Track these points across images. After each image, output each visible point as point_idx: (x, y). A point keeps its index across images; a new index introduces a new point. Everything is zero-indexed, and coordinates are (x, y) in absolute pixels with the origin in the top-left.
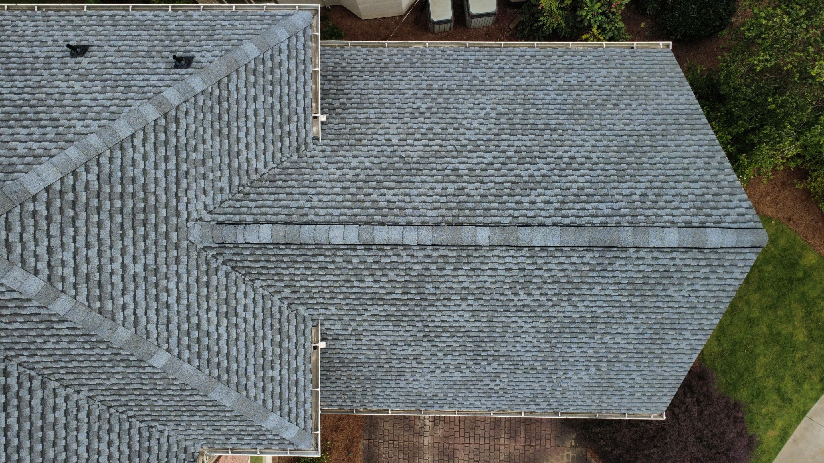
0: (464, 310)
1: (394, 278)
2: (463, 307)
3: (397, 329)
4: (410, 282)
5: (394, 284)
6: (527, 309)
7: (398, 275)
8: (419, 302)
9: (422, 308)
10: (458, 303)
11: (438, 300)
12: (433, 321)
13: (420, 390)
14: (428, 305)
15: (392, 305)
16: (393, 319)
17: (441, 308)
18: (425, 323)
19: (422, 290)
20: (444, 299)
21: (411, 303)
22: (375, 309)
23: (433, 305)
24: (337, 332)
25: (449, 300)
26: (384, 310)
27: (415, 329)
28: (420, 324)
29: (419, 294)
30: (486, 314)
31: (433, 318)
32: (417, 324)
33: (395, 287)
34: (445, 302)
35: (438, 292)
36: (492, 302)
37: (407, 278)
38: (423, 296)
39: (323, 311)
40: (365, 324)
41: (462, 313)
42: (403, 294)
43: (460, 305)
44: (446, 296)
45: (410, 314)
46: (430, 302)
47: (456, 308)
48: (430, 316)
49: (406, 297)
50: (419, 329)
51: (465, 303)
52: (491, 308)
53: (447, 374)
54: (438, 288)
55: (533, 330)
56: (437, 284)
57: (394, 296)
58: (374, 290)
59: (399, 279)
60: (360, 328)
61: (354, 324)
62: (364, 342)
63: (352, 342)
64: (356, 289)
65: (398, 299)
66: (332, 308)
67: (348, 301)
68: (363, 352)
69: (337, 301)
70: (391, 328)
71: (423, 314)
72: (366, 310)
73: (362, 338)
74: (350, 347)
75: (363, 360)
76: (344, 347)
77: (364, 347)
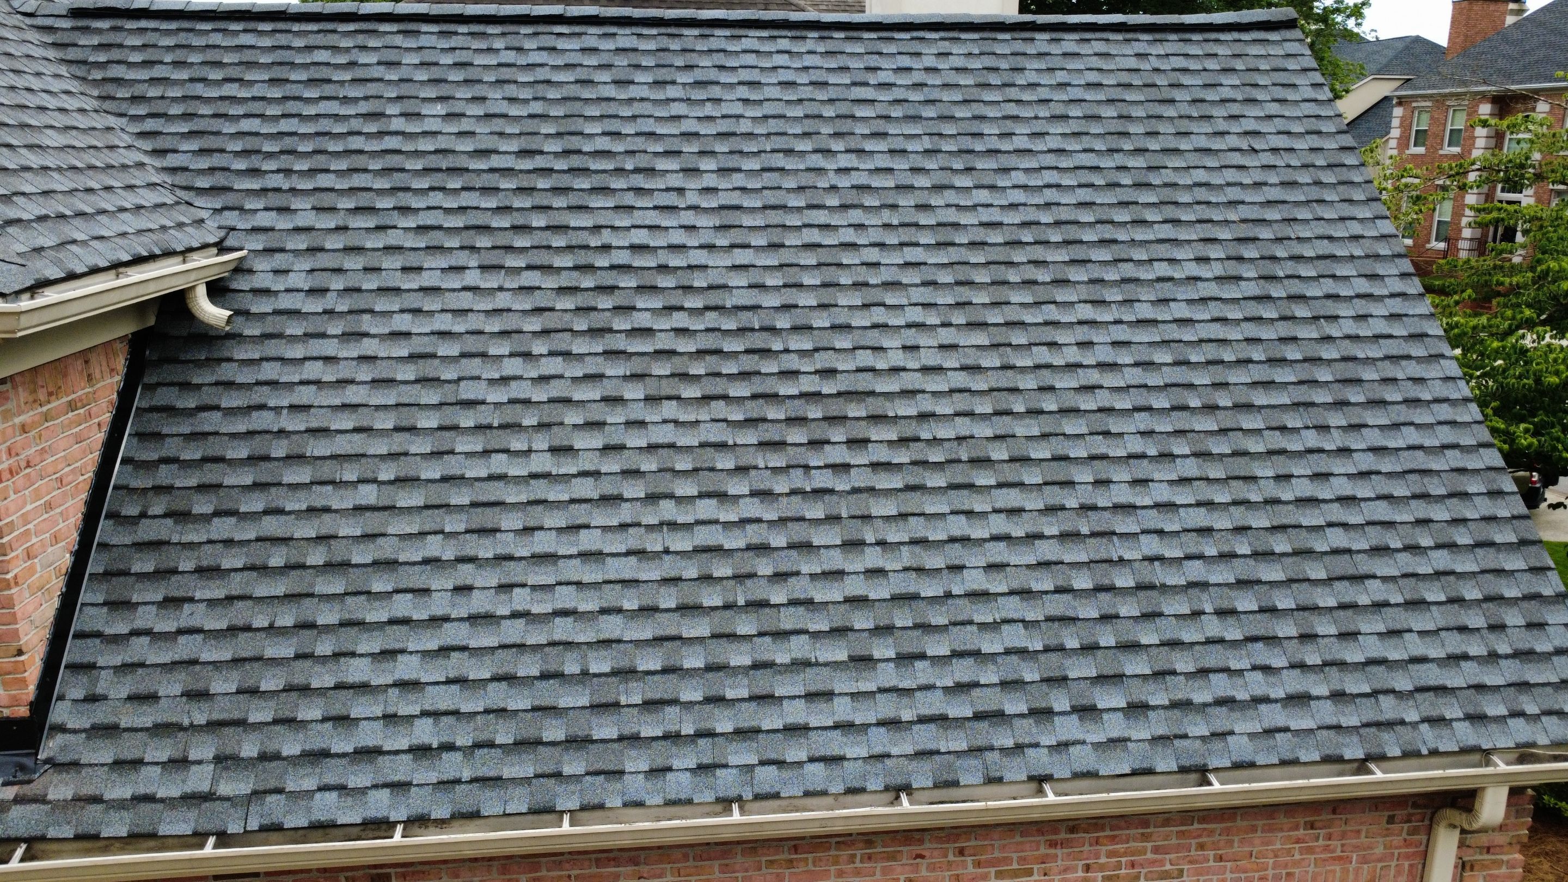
0: (695, 208)
1: (503, 107)
2: (692, 198)
3: (492, 281)
4: (544, 117)
5: (498, 125)
7: (511, 100)
8: (566, 181)
9: (573, 199)
10: (676, 181)
11: (620, 171)
12: (606, 248)
14: (593, 190)
15: (485, 190)
16: (483, 241)
17: (629, 199)
18: (583, 258)
19: (573, 143)
20: (637, 170)
21: (542, 183)
22: (434, 207)
23: (604, 190)
25: (650, 171)
26: (463, 209)
27: (550, 282)
28: (566, 261)
29: (567, 153)
30: (760, 222)
31: (607, 237)
32: (558, 262)
33: (501, 134)
34: (640, 181)
35: (619, 147)
36: (770, 179)
37: (537, 107)
38: (576, 161)
41: (688, 218)
42: (522, 153)
43: (681, 191)
44: (642, 161)
45: (538, 221)
46: (596, 181)
47: (671, 199)
48: (597, 228)
49: (527, 164)
50: (565, 280)
51: (693, 184)
52: (772, 198)
54: (616, 134)
56: (614, 126)
57: (496, 161)
58: (442, 143)
59: (514, 111)
60: (371, 283)
61: (353, 263)
62: (369, 347)
63: (329, 348)
64: (391, 143)
65: (507, 172)
66: (297, 203)
67: (358, 180)
68: (353, 395)
69: (324, 181)
70: (472, 278)
71: (576, 220)
72: (404, 210)
73: (367, 323)
74: (313, 370)
75: (342, 445)
76: (290, 375)
77: (365, 374)
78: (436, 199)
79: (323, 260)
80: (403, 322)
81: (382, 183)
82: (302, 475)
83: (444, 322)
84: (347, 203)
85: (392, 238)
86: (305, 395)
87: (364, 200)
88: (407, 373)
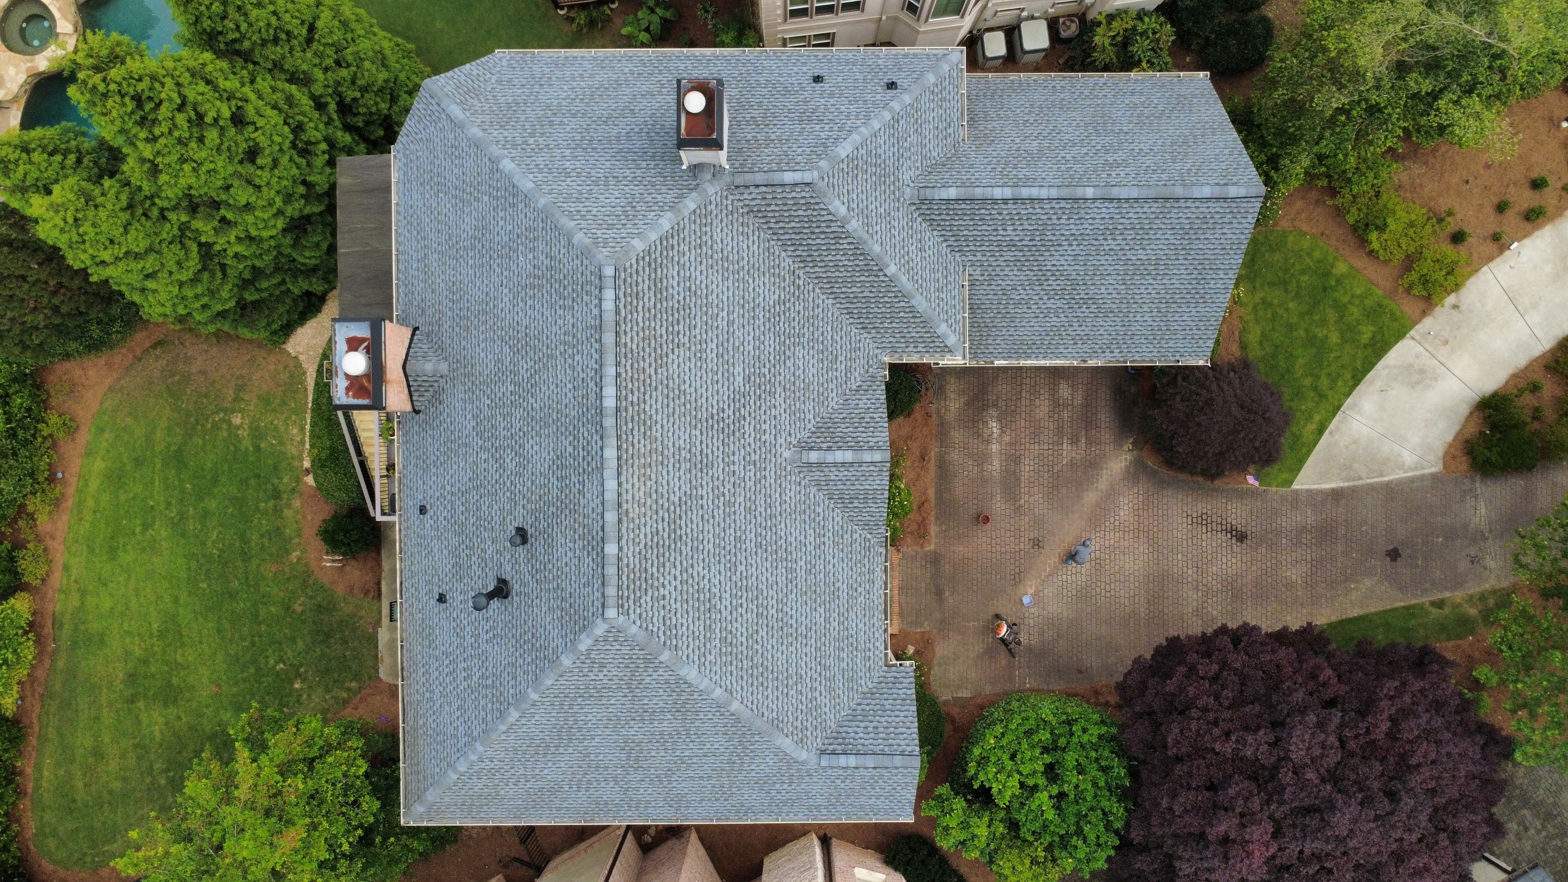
1: (1027, 227)
3: (1019, 274)
4: (1037, 230)
5: (1025, 233)
6: (1112, 253)
7: (1030, 225)
8: (1039, 248)
9: (1041, 253)
11: (1053, 246)
13: (1024, 337)
14: (1045, 251)
16: (1018, 264)
18: (1040, 268)
19: (1043, 237)
20: (1057, 245)
21: (1034, 249)
22: (1008, 255)
23: (1049, 251)
24: (976, 277)
25: (1060, 245)
26: (1014, 256)
27: (1032, 273)
28: (1036, 268)
32: (1034, 269)
33: (1026, 235)
34: (1057, 248)
36: (1089, 247)
37: (1035, 227)
38: (1043, 242)
39: (971, 258)
40: (998, 269)
42: (1031, 240)
44: (1059, 242)
45: (1032, 259)
46: (1047, 248)
49: (1031, 243)
53: (1047, 319)
55: (1115, 272)
56: (1054, 232)
57: (1024, 243)
58: (1011, 238)
59: (1030, 228)
60: (993, 274)
61: (990, 269)
62: (993, 287)
63: (984, 287)
64: (999, 238)
65: (1027, 246)
66: (978, 254)
67: (991, 248)
68: (990, 297)
69: (984, 248)
70: (1015, 272)
71: (1040, 258)
72: (1002, 256)
73: (993, 282)
74: (982, 292)
75: (987, 306)
76: (977, 293)
77: (992, 293)
78: (1009, 253)
79: (984, 268)
80: (1000, 282)
81: (997, 249)
82: (980, 311)
83: (1008, 282)
84: (988, 254)
85: (998, 263)
86: (980, 297)
87: (992, 253)
88: (1000, 293)
